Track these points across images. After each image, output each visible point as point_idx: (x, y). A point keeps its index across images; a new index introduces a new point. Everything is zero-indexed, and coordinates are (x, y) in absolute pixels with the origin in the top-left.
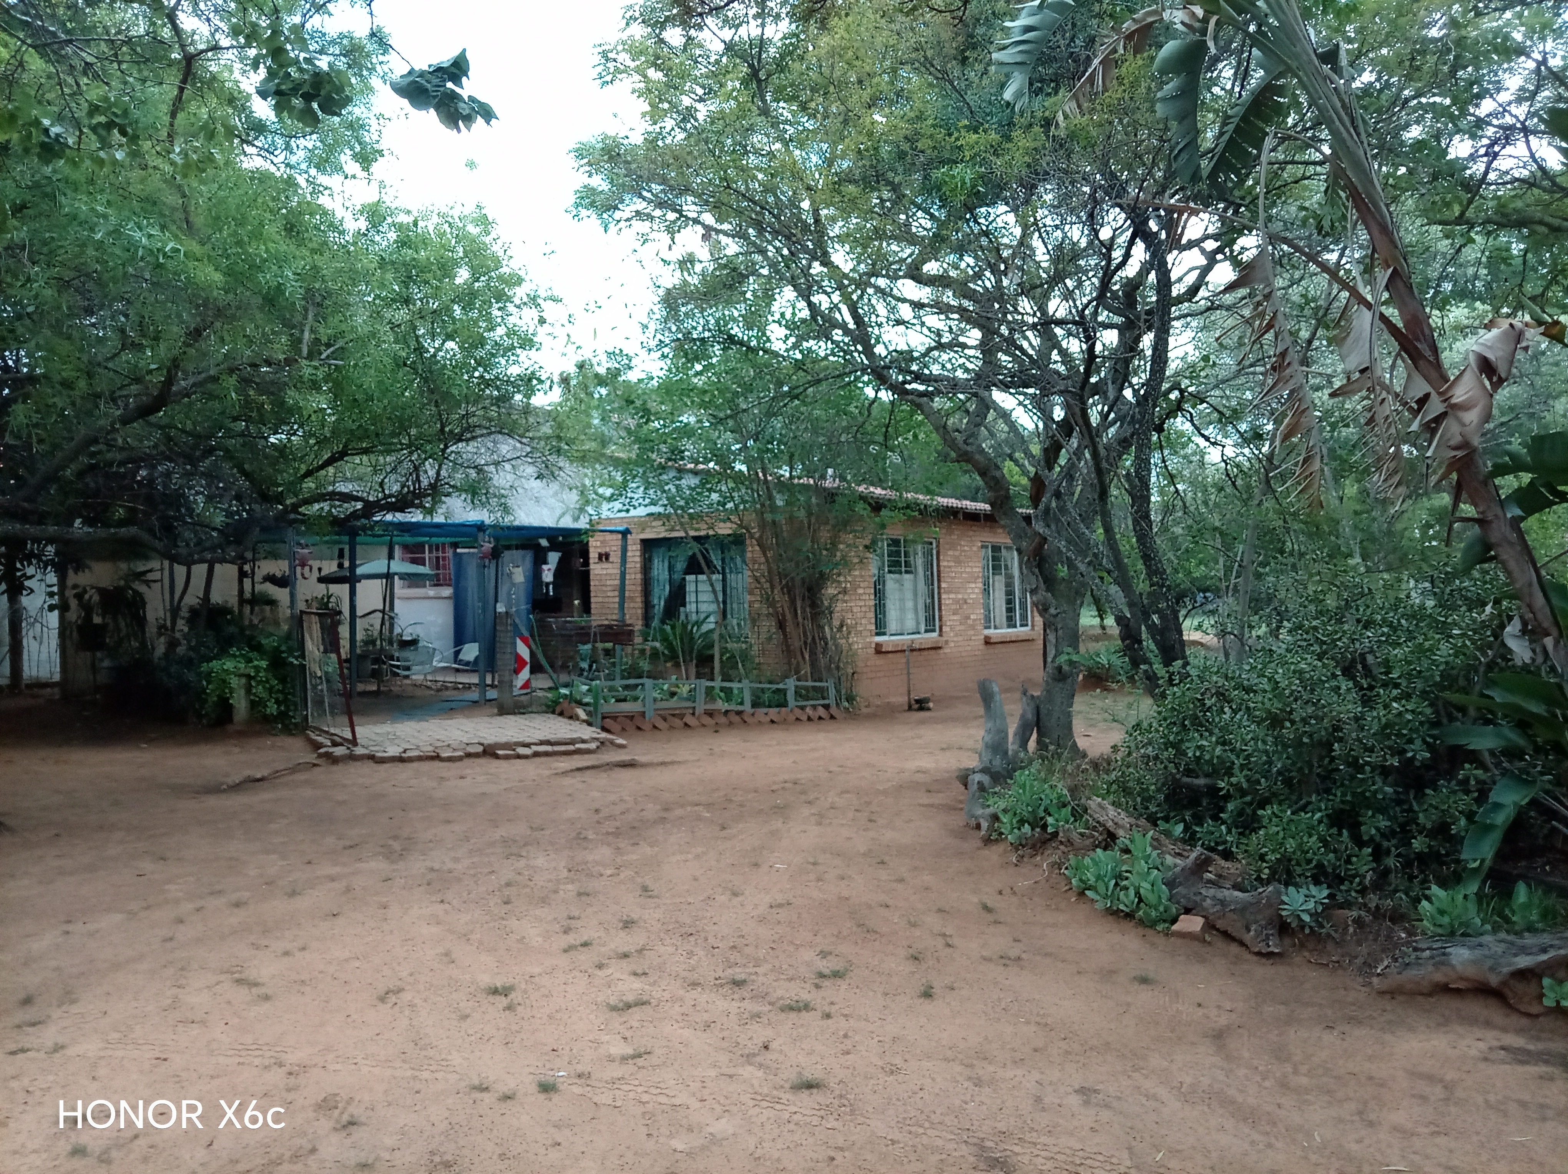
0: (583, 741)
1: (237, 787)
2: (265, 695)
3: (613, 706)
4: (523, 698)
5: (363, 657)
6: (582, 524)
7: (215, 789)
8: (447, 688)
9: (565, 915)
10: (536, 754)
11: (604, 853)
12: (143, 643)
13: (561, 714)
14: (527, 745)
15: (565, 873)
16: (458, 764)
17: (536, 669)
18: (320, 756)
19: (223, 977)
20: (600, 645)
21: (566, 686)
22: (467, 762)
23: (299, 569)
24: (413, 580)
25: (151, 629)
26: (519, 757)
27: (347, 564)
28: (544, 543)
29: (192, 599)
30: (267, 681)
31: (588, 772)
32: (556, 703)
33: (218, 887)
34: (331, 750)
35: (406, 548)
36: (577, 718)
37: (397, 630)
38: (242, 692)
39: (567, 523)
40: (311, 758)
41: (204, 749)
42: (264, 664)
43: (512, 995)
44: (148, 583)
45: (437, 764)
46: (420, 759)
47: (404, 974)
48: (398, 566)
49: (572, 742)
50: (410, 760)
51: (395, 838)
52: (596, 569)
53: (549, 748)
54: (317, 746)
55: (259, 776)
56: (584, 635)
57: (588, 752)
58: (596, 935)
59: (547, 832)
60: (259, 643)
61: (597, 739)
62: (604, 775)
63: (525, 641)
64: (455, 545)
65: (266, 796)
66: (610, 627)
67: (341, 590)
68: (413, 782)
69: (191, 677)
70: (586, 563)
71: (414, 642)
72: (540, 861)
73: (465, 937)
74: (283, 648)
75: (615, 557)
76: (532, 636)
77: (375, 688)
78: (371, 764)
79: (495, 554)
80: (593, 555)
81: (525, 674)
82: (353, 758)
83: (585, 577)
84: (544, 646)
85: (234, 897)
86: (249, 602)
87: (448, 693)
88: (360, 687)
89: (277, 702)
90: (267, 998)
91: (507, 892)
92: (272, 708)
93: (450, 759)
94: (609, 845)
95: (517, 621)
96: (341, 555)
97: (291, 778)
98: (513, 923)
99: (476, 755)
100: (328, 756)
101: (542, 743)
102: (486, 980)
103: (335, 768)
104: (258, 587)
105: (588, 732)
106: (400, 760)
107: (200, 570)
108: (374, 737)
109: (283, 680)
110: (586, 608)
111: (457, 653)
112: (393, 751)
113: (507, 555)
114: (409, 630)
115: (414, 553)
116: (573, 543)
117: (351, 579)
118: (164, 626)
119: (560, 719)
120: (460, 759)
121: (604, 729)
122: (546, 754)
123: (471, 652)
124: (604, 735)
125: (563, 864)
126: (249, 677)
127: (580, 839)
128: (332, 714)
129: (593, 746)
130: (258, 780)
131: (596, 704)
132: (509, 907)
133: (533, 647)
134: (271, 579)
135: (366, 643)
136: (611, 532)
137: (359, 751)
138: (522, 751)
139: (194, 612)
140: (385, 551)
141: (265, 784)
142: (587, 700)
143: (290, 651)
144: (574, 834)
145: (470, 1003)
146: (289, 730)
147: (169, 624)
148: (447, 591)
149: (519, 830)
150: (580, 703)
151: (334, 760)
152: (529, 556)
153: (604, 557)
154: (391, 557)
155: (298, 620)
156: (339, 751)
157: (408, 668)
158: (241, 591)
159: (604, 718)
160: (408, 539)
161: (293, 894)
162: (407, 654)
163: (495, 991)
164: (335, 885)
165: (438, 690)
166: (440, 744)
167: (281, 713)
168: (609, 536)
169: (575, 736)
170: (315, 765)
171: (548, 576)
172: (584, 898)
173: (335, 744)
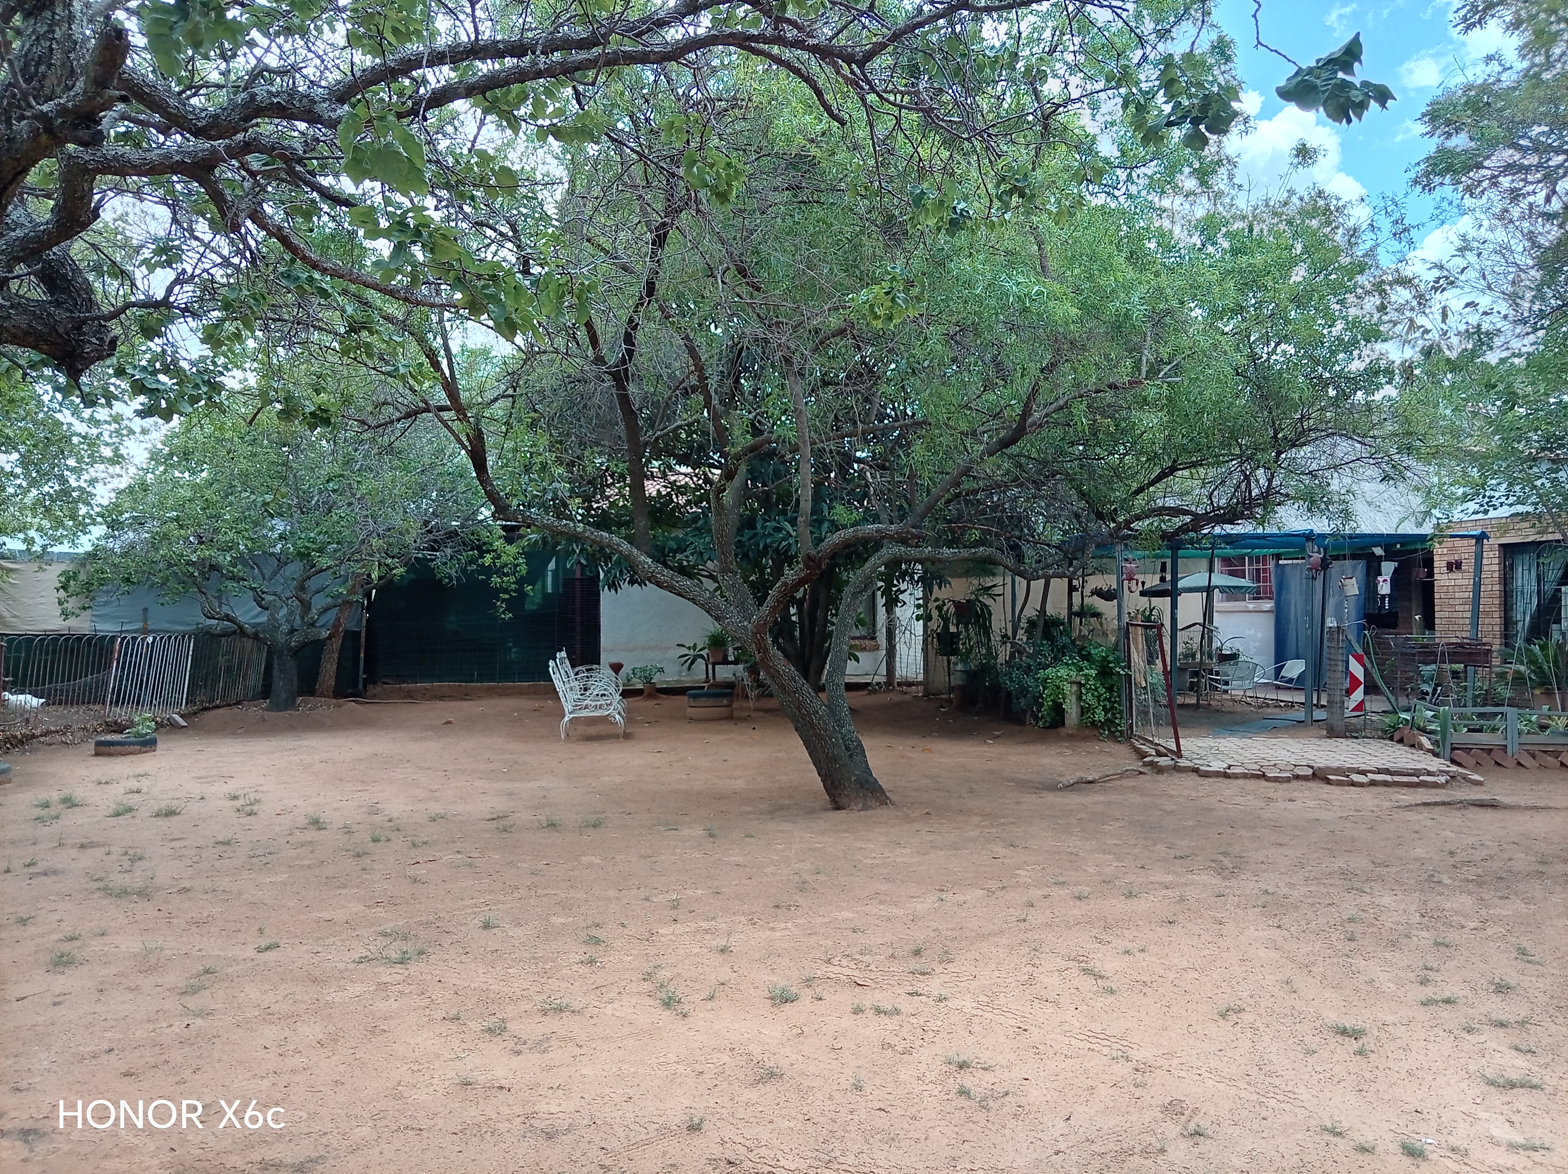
0: (1429, 774)
1: (1070, 787)
2: (1093, 702)
3: (1462, 736)
4: (1354, 721)
5: (1182, 670)
6: (1427, 529)
7: (1053, 788)
8: (1268, 706)
9: (1421, 964)
10: (1373, 783)
11: (1464, 902)
12: (989, 649)
13: (1401, 741)
14: (1364, 773)
15: (1417, 918)
16: (1285, 785)
17: (1371, 689)
18: (1145, 764)
19: (1071, 964)
20: (1447, 666)
21: (1407, 710)
22: (1295, 784)
23: (1126, 582)
24: (1233, 593)
25: (995, 638)
26: (1353, 784)
27: (1168, 577)
28: (1378, 551)
29: (1030, 612)
30: (1096, 689)
31: (1437, 809)
32: (1395, 728)
33: (1061, 879)
34: (1156, 759)
35: (1227, 561)
36: (1421, 747)
37: (1216, 644)
38: (1074, 698)
39: (1409, 528)
40: (1137, 765)
41: (1040, 748)
42: (1093, 672)
43: (1364, 1040)
44: (993, 597)
45: (1263, 783)
46: (1245, 776)
47: (1245, 995)
48: (1219, 579)
49: (1416, 773)
50: (1236, 776)
51: (1225, 854)
52: (1442, 578)
53: (1388, 778)
54: (1142, 755)
55: (1090, 778)
56: (1429, 654)
57: (1435, 785)
58: (1461, 993)
59: (1393, 870)
60: (1089, 654)
61: (1447, 773)
62: (1458, 814)
63: (1359, 659)
64: (1278, 557)
65: (1099, 798)
66: (1461, 645)
67: (1163, 604)
68: (1238, 799)
69: (1029, 681)
70: (1431, 574)
71: (1234, 657)
72: (1387, 900)
73: (1307, 967)
74: (1111, 658)
75: (1468, 566)
76: (1367, 653)
77: (1193, 701)
78: (1194, 776)
79: (1324, 565)
80: (1439, 564)
81: (1358, 695)
82: (1177, 769)
83: (1428, 590)
84: (1381, 664)
85: (1077, 890)
86: (1077, 614)
87: (1269, 710)
88: (1180, 700)
89: (1104, 709)
90: (1112, 992)
91: (1350, 928)
92: (1100, 716)
93: (1276, 780)
94: (1470, 893)
95: (1350, 637)
96: (1163, 569)
97: (1118, 783)
98: (1359, 962)
99: (1305, 778)
100: (1152, 764)
101: (1379, 771)
102: (1332, 1017)
103: (1160, 777)
104: (1086, 600)
105: (1435, 764)
106: (1225, 775)
107: (1038, 585)
108: (1196, 750)
109: (1110, 689)
110: (1429, 623)
111: (1278, 670)
112: (1217, 766)
113: (1335, 565)
114: (1228, 644)
115: (1233, 566)
116: (1416, 551)
117: (1173, 593)
118: (1005, 636)
119: (1400, 746)
120: (1288, 780)
121: (1453, 762)
122: (1386, 784)
123: (1294, 668)
124: (1454, 768)
125: (1413, 908)
126: (1080, 685)
127: (1431, 882)
128: (1157, 724)
129: (1442, 779)
130: (1090, 782)
131: (1444, 733)
132: (1353, 945)
133: (1369, 665)
134: (1098, 593)
135: (1186, 656)
136: (1463, 537)
137: (1183, 763)
138: (1356, 778)
139: (1032, 623)
140: (1205, 563)
141: (1096, 787)
142: (1432, 727)
143: (1117, 661)
144: (1425, 876)
145: (1317, 1039)
146: (1114, 737)
147: (1010, 633)
148: (1268, 605)
149: (1360, 863)
150: (1424, 731)
151: (1160, 770)
152: (1361, 566)
153: (1454, 566)
154: (1211, 571)
155: (1125, 632)
156: (1163, 761)
157: (1226, 683)
158: (1070, 605)
159: (1453, 749)
160: (1229, 551)
161: (1130, 895)
162: (1227, 668)
163: (1344, 1032)
164: (1169, 892)
165: (1260, 707)
166: (1266, 763)
167: (1107, 720)
168: (1458, 542)
169: (1419, 766)
170: (1141, 773)
171: (1384, 588)
172: (1442, 949)
173: (1159, 754)
